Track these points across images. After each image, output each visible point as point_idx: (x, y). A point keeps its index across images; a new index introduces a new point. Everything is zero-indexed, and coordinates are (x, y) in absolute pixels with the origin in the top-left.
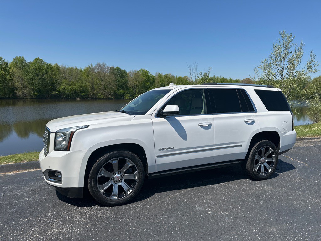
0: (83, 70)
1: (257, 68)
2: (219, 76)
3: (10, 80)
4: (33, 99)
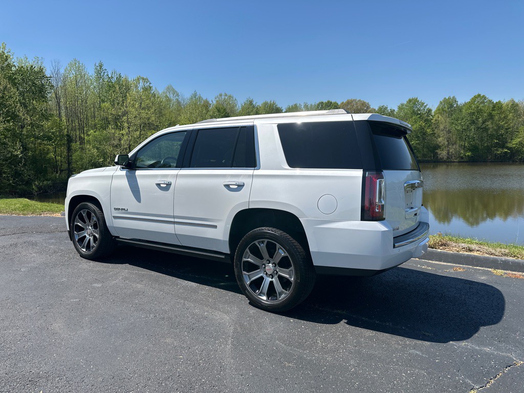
3: (432, 134)
4: (463, 162)
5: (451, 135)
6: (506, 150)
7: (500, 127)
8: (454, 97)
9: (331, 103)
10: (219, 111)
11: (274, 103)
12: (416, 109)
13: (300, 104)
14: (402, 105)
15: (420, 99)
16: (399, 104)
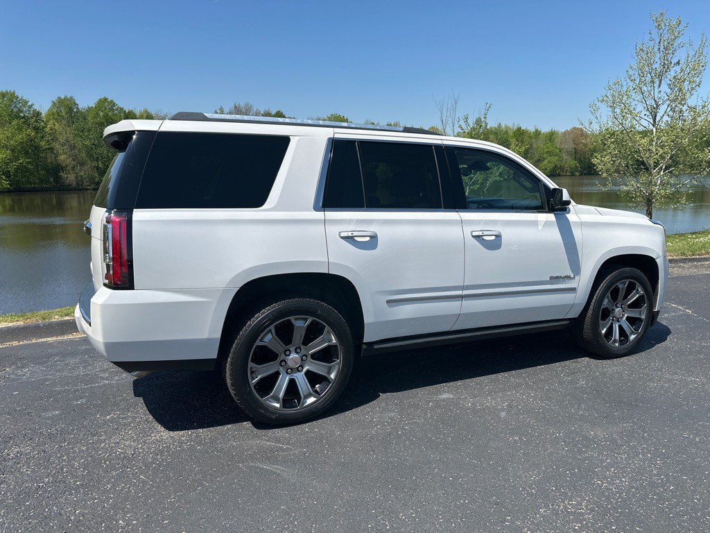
1: (596, 102)
2: (510, 125)
3: (48, 149)
8: (71, 97)
12: (15, 110)
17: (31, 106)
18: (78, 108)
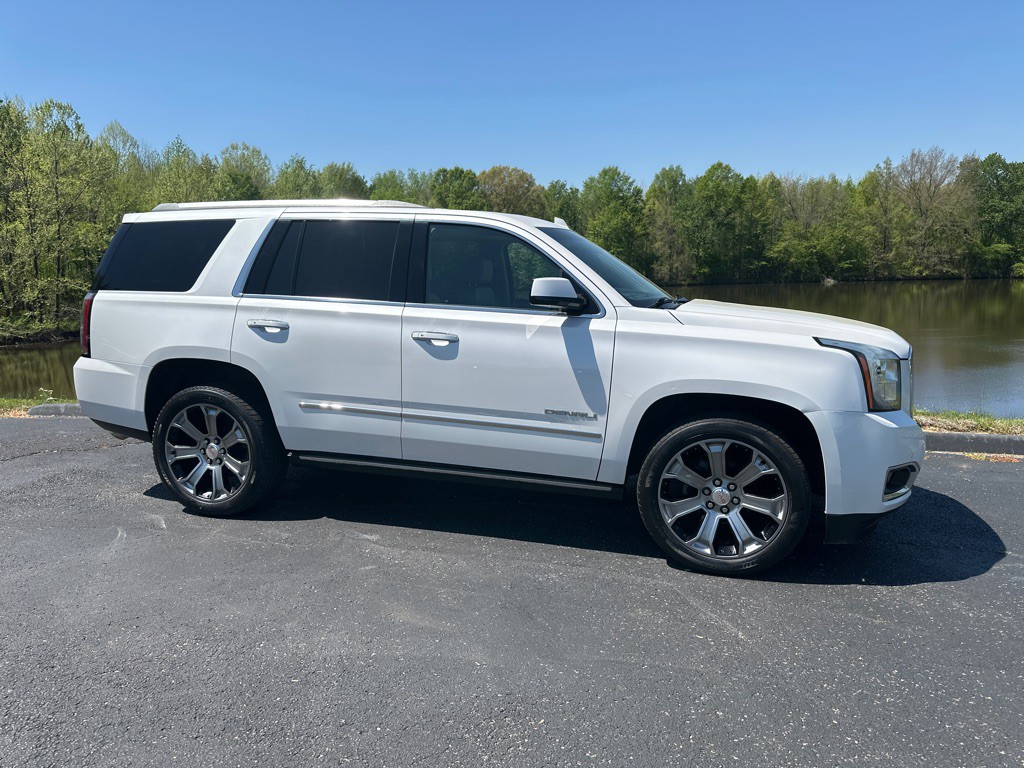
0: (855, 182)
3: (644, 235)
4: (695, 285)
5: (674, 235)
6: (764, 263)
7: (753, 222)
8: (678, 167)
9: (462, 172)
10: (235, 181)
11: (349, 169)
12: (615, 189)
13: (400, 172)
14: (592, 180)
15: (621, 170)
16: (586, 178)
17: (632, 183)
18: (684, 180)
